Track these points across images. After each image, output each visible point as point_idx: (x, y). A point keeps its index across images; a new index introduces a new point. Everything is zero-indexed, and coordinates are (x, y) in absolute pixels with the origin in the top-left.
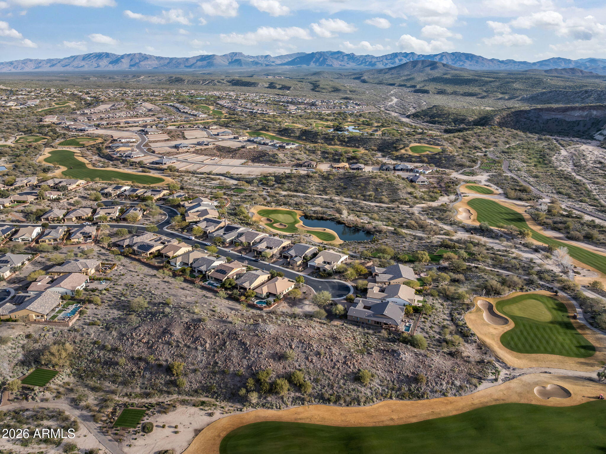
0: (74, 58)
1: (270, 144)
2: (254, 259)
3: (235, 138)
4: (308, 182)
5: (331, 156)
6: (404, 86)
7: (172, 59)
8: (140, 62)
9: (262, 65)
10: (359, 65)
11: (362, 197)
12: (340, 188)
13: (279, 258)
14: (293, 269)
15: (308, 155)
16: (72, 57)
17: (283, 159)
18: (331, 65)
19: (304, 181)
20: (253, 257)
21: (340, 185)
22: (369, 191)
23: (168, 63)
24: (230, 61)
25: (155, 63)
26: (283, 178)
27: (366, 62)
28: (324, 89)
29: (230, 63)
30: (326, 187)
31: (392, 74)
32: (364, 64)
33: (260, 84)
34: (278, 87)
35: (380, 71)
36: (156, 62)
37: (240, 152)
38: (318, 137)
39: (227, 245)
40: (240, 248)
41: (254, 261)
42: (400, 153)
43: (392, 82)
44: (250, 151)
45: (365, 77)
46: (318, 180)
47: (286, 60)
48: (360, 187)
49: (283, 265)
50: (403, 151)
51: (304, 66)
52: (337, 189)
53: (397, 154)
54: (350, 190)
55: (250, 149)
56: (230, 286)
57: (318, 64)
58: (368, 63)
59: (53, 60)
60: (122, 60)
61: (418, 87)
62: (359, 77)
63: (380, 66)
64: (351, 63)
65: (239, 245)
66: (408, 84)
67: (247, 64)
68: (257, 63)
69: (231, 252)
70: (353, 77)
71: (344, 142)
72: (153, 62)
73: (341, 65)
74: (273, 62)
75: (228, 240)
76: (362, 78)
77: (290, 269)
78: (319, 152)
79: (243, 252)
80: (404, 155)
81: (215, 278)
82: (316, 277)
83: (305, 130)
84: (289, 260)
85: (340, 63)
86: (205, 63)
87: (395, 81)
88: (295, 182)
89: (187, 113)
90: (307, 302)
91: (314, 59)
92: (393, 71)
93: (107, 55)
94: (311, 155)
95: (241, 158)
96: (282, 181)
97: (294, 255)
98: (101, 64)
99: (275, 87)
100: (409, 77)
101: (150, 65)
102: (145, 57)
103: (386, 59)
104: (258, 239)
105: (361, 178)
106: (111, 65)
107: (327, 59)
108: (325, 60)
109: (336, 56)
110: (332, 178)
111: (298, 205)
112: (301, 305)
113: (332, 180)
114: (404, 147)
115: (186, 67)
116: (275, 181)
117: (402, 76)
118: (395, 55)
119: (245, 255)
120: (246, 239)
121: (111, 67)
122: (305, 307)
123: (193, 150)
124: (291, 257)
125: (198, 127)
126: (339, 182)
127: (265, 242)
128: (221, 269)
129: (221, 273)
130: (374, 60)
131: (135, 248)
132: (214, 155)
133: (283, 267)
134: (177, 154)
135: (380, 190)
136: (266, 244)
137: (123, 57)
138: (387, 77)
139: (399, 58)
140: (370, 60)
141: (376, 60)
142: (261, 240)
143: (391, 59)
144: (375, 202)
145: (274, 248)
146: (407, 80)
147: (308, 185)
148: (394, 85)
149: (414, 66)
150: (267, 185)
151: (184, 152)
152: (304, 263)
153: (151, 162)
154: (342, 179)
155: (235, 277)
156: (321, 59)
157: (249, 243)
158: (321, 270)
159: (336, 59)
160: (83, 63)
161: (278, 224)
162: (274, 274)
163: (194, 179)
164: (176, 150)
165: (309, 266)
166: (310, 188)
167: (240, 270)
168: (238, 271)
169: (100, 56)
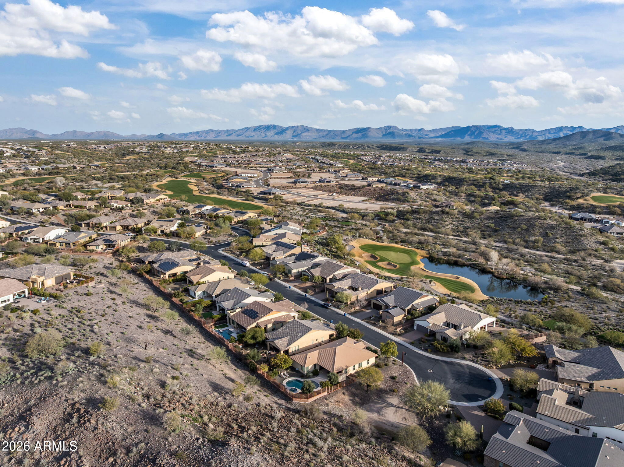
0: (247, 129)
1: (402, 184)
2: (322, 303)
3: (363, 179)
4: (442, 220)
5: (480, 199)
6: (573, 154)
7: (330, 131)
8: (302, 133)
9: (415, 137)
10: (518, 138)
11: (522, 242)
12: (489, 229)
13: (365, 307)
14: (384, 328)
15: (447, 197)
16: (245, 128)
17: (415, 198)
18: (487, 139)
19: (436, 218)
20: (323, 300)
21: (488, 227)
22: (534, 235)
23: (327, 135)
24: (384, 133)
25: (314, 135)
26: (408, 212)
27: (525, 136)
28: (477, 153)
29: (384, 135)
30: (467, 227)
31: (557, 144)
32: (523, 138)
33: (409, 148)
34: (427, 151)
35: (542, 142)
36: (316, 134)
37: (364, 190)
38: (465, 183)
39: (292, 278)
40: (308, 284)
42: (577, 203)
43: (557, 150)
44: (376, 189)
45: (525, 147)
46: (457, 218)
47: (440, 134)
48: (519, 230)
49: (368, 319)
50: (581, 201)
51: (459, 139)
52: (484, 231)
53: (573, 203)
54: (504, 232)
55: (377, 187)
57: (473, 137)
58: (528, 137)
59: (230, 130)
60: (287, 131)
61: (589, 155)
62: (518, 147)
63: (541, 138)
64: (509, 137)
65: (308, 280)
66: (577, 152)
67: (400, 136)
68: (410, 136)
69: (293, 288)
70: (511, 147)
71: (498, 189)
72: (314, 134)
73: (498, 138)
74: (427, 135)
75: (295, 271)
76: (521, 148)
77: (379, 327)
78: (463, 195)
79: (311, 292)
80: (583, 204)
81: (238, 324)
82: (426, 350)
83: (449, 177)
84: (380, 312)
85: (497, 136)
86: (360, 135)
87: (561, 150)
88: (424, 218)
89: (324, 162)
90: (394, 400)
91: (469, 133)
92: (558, 142)
93: (274, 127)
94: (451, 198)
95: (364, 196)
96: (405, 217)
97: (392, 304)
98: (268, 134)
99: (424, 152)
100: (578, 146)
101: (310, 136)
102: (307, 129)
103: (550, 133)
104: (339, 274)
105: (522, 218)
106: (276, 136)
107: (483, 133)
108: (481, 133)
109: (493, 130)
110: (478, 217)
111: (421, 245)
112: (379, 403)
113: (477, 219)
114: (582, 197)
115: (342, 138)
116: (397, 216)
117: (568, 146)
118: (560, 129)
119: (312, 295)
120: (321, 272)
121: (277, 138)
122: (387, 411)
123: (312, 185)
124: (387, 307)
125: (329, 171)
126: (487, 222)
127: (350, 280)
128: (252, 310)
129: (248, 316)
130: (535, 134)
131: (156, 266)
132: (333, 191)
133: (367, 322)
134: (293, 188)
135: (551, 235)
136: (350, 282)
137: (287, 129)
138: (551, 147)
139: (565, 132)
140: (530, 134)
141: (537, 134)
142: (345, 277)
143: (554, 133)
144: (544, 250)
145: (360, 289)
146: (575, 149)
147: (441, 224)
148: (559, 153)
149: (584, 137)
150: (385, 220)
151: (301, 188)
152: (407, 320)
153: (259, 191)
154: (492, 218)
155: (270, 326)
156: (477, 132)
157: (324, 279)
158: (438, 336)
159: (493, 132)
160: (253, 134)
161: (386, 263)
162: (342, 332)
163: (299, 209)
164: (293, 185)
165: (415, 328)
166: (444, 227)
167: (284, 316)
168: (281, 316)
169: (268, 128)
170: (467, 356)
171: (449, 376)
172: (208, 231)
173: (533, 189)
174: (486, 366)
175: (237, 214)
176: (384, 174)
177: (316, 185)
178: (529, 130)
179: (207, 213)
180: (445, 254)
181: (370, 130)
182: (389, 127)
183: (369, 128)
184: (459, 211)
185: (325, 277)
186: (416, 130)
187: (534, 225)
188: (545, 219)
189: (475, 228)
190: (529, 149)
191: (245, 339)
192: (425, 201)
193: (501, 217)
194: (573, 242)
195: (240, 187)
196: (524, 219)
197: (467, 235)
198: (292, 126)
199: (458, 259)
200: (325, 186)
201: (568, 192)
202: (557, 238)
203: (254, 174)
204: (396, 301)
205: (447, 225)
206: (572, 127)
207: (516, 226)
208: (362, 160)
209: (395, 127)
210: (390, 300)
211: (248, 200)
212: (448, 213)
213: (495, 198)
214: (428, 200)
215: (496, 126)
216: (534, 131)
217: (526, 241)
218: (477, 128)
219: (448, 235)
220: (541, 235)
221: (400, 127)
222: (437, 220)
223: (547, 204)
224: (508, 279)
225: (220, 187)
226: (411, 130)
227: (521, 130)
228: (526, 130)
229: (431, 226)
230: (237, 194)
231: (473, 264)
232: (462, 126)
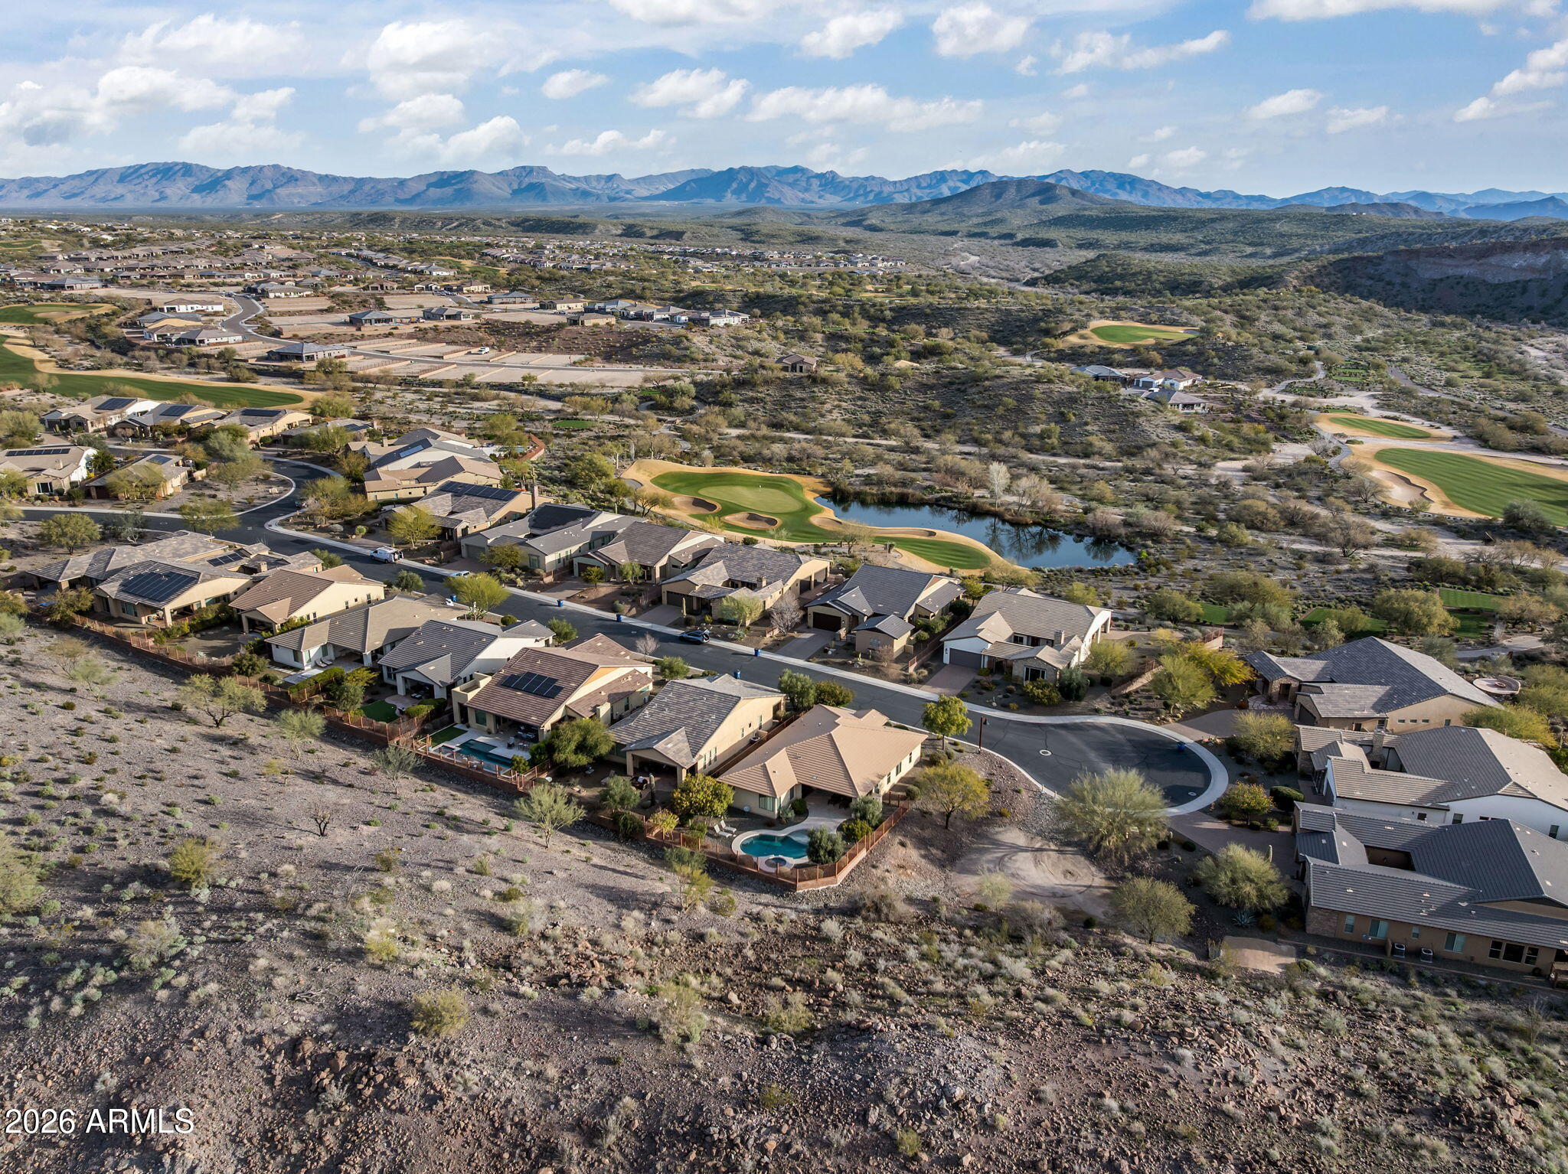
1: (657, 316)
2: (678, 632)
3: (543, 307)
4: (813, 399)
5: (859, 345)
6: (984, 235)
7: (361, 181)
8: (275, 187)
9: (598, 197)
10: (850, 200)
11: (1018, 440)
12: (929, 414)
13: (795, 627)
14: (876, 672)
15: (785, 345)
16: (91, 173)
17: (707, 350)
18: (779, 201)
19: (798, 395)
20: (674, 625)
21: (926, 408)
22: (1036, 421)
23: (352, 192)
24: (515, 187)
25: (315, 193)
26: (724, 386)
27: (866, 194)
28: (773, 236)
29: (515, 192)
30: (879, 413)
31: (943, 214)
32: (862, 198)
33: (600, 227)
34: (649, 233)
35: (910, 208)
36: (320, 189)
37: (563, 334)
38: (801, 308)
39: (548, 580)
40: (604, 589)
41: (681, 640)
42: (1067, 345)
43: (947, 228)
44: (595, 330)
45: (873, 221)
46: (847, 392)
47: (662, 189)
48: (1000, 410)
49: (821, 655)
50: (1073, 339)
51: (710, 202)
52: (919, 419)
53: (1061, 344)
54: (968, 419)
55: (596, 326)
56: (583, 760)
57: (744, 197)
58: (871, 197)
59: (38, 180)
60: (227, 182)
61: (1020, 236)
62: (857, 220)
63: (902, 199)
64: (828, 196)
65: (602, 577)
66: (993, 231)
67: (560, 193)
68: (585, 194)
69: (568, 605)
70: (842, 220)
71: (883, 320)
72: (312, 189)
73: (803, 200)
74: (628, 192)
75: (550, 559)
76: (866, 223)
77: (862, 670)
78: (819, 337)
79: (624, 607)
80: (1082, 347)
81: (499, 720)
82: (1004, 707)
83: (758, 295)
84: (843, 632)
85: (801, 195)
86: (449, 191)
87: (955, 227)
88: (768, 398)
89: (394, 267)
90: (1013, 836)
91: (734, 185)
92: (943, 207)
93: (187, 169)
94: (793, 345)
95: (569, 350)
96: (721, 397)
97: (866, 610)
98: (168, 191)
99: (640, 235)
100: (990, 218)
101: (301, 196)
102: (290, 177)
103: (919, 186)
104: (683, 551)
105: (999, 382)
106: (196, 196)
107: (766, 186)
108: (762, 187)
109: (791, 178)
110: (898, 386)
111: (796, 463)
112: (987, 850)
113: (897, 391)
114: (1073, 330)
115: (398, 201)
116: (695, 398)
117: (969, 217)
118: (941, 177)
119: (633, 617)
120: (631, 553)
121: (197, 201)
122: (1018, 865)
123: (410, 329)
124: (855, 618)
125: (429, 288)
126: (921, 397)
127: (720, 564)
128: (529, 675)
129: (528, 691)
130: (887, 190)
131: (111, 589)
132: (479, 343)
133: (825, 663)
134: (354, 338)
135: (1073, 418)
136: (724, 570)
137: (229, 174)
138: (931, 220)
139: (951, 183)
140: (877, 189)
141: (892, 189)
142: (700, 558)
143: (929, 186)
144: (1067, 454)
145: (764, 583)
146: (985, 224)
147: (814, 410)
148: (954, 233)
149: (998, 196)
150: (671, 409)
151: (378, 336)
152: (918, 644)
153: (263, 352)
154: (931, 387)
155: (605, 709)
156: (753, 185)
157: (648, 570)
158: (1019, 671)
159: (790, 185)
160: (120, 190)
161: (743, 515)
162: (803, 693)
163: (410, 396)
164: (352, 330)
165: (946, 659)
166: (823, 416)
167: (626, 676)
168: (619, 680)
169: (166, 172)
170: (1099, 704)
171: (1092, 756)
172: (199, 474)
173: (964, 317)
174: (1151, 720)
175: (250, 419)
176: (583, 292)
177: (422, 326)
178: (873, 178)
179: (148, 421)
180: (868, 480)
181: (476, 177)
182: (528, 171)
183: (472, 173)
184: (850, 376)
185: (649, 563)
186: (599, 178)
187: (1031, 398)
188: (1050, 381)
189: (897, 414)
190: (883, 225)
191: (560, 757)
192: (735, 357)
193: (951, 383)
194: (1122, 430)
195: (192, 342)
196: (1004, 385)
197: (885, 433)
198: (243, 166)
199: (905, 490)
200: (449, 330)
201: (1041, 320)
202: (1086, 424)
203: (211, 303)
204: (870, 600)
205: (830, 412)
206: (966, 172)
207: (990, 402)
208: (494, 257)
209: (544, 169)
210: (855, 599)
211: (238, 380)
212: (824, 381)
213: (894, 341)
214: (739, 353)
215: (796, 169)
216: (884, 182)
217: (1023, 436)
218: (752, 173)
219: (843, 435)
220: (1050, 418)
221: (557, 172)
222: (803, 400)
223: (1001, 351)
224: (1035, 524)
225: (123, 347)
226: (587, 179)
227: (854, 179)
228: (867, 179)
229: (792, 417)
230: (192, 365)
231: (944, 498)
232: (716, 169)
